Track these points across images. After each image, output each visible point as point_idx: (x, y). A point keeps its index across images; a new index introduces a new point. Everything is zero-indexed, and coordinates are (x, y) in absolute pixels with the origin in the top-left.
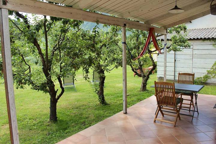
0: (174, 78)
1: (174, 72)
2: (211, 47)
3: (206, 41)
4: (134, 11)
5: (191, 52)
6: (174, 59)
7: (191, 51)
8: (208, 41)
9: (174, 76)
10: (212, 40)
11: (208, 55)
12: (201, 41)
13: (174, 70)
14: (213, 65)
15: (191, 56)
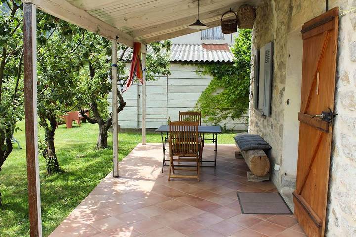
0: (137, 125)
1: (137, 115)
2: (193, 75)
3: (186, 66)
4: (133, 18)
5: (164, 82)
6: (137, 93)
7: (164, 80)
8: (190, 65)
9: (138, 122)
10: (194, 64)
11: (190, 87)
12: (179, 65)
13: (137, 113)
14: (197, 102)
15: (164, 89)
